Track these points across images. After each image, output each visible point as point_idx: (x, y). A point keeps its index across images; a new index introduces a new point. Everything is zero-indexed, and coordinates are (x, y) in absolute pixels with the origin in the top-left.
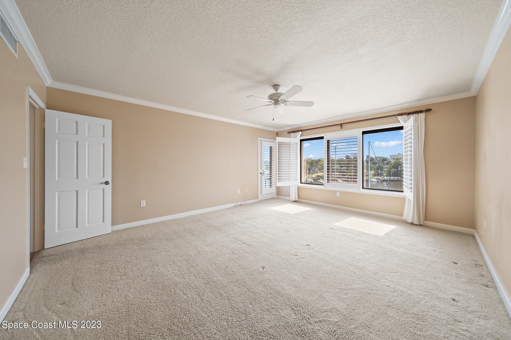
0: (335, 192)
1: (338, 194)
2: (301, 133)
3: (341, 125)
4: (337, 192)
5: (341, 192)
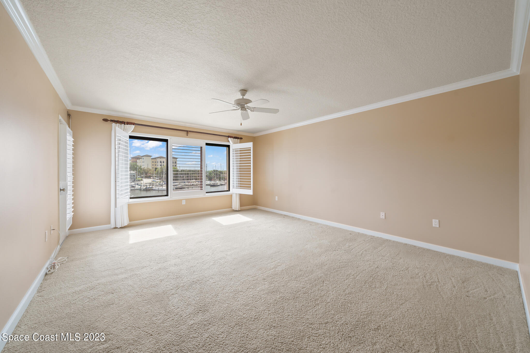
0: (181, 200)
1: (184, 203)
2: (133, 126)
3: (187, 132)
4: (183, 200)
5: (186, 200)
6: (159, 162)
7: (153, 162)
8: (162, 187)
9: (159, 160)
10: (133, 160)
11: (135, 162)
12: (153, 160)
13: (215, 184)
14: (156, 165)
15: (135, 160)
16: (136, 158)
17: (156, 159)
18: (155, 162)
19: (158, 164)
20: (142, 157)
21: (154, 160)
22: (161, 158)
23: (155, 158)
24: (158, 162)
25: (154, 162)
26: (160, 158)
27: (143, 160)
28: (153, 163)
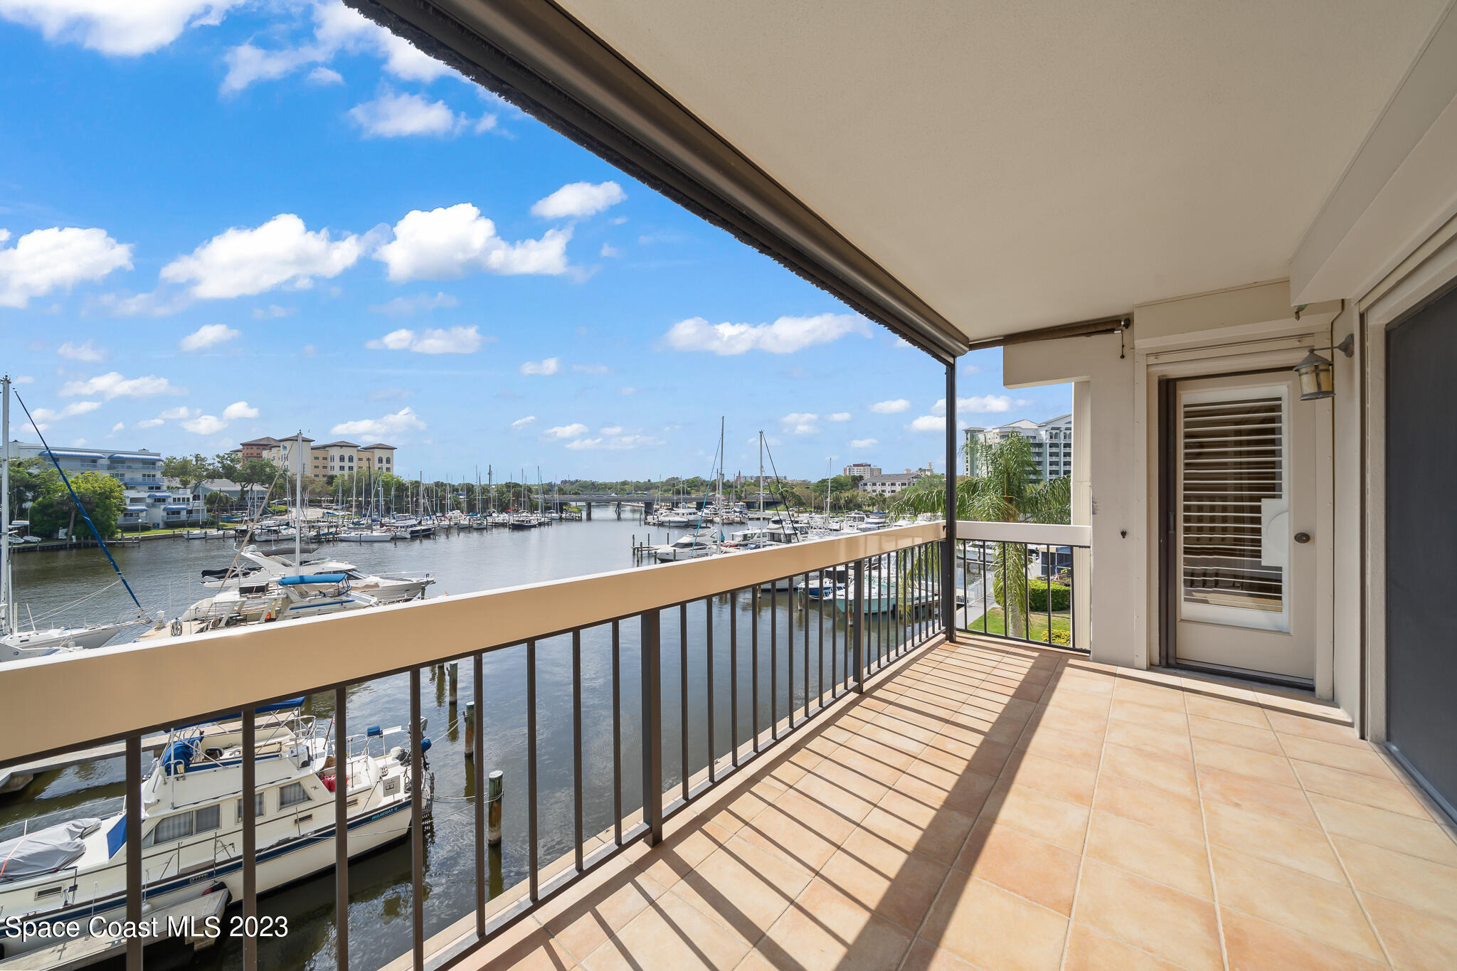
6: (337, 459)
7: (316, 458)
8: (369, 533)
9: (336, 453)
10: (250, 451)
11: (255, 457)
12: (317, 453)
13: (523, 521)
14: (325, 467)
15: (255, 451)
16: (259, 445)
17: (327, 449)
18: (325, 459)
19: (332, 464)
20: (282, 444)
21: (320, 453)
22: (344, 448)
23: (324, 447)
24: (332, 459)
25: (321, 458)
26: (341, 446)
27: (282, 452)
28: (317, 463)
